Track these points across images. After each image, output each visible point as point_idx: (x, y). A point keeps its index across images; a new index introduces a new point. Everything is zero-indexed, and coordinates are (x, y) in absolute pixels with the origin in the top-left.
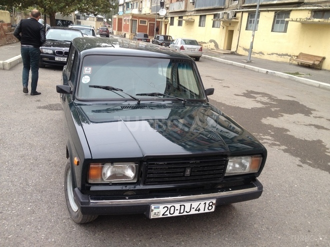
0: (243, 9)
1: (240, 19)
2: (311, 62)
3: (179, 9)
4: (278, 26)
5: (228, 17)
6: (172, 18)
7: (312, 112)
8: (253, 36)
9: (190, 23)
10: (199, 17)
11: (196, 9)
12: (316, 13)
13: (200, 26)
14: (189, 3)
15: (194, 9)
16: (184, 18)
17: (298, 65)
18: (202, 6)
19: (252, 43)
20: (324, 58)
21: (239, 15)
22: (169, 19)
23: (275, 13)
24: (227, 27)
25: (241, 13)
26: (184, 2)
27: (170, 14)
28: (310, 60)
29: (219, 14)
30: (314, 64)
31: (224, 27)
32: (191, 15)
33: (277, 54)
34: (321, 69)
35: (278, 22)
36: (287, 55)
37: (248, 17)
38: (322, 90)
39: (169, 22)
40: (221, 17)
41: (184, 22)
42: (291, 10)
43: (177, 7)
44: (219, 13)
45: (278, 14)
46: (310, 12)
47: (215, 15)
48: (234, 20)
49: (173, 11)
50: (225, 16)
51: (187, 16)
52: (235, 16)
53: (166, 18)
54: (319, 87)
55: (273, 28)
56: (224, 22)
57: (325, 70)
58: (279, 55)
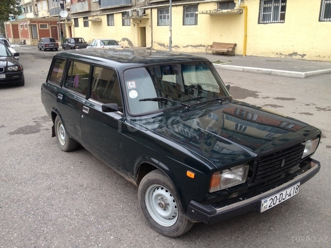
0: (151, 5)
1: (150, 16)
2: (225, 50)
3: (82, 9)
4: (188, 20)
5: (138, 15)
6: (76, 20)
7: (257, 94)
8: (171, 31)
9: (98, 23)
10: (106, 17)
11: (101, 8)
12: (222, 5)
13: (108, 25)
14: (92, 3)
15: (99, 9)
16: (90, 18)
17: (213, 54)
18: (108, 6)
19: (171, 38)
20: (235, 45)
21: (148, 12)
22: (73, 20)
23: (184, 7)
24: (138, 24)
25: (150, 10)
26: (86, 2)
27: (72, 16)
28: (223, 48)
29: (128, 12)
30: (228, 51)
31: (134, 25)
32: (96, 15)
33: (192, 46)
34: (234, 55)
35: (187, 16)
36: (201, 46)
37: (158, 13)
38: (247, 74)
39: (73, 24)
40: (130, 15)
41: (90, 23)
42: (198, 4)
43: (79, 7)
44: (127, 10)
45: (186, 8)
46: (216, 4)
47: (123, 14)
48: (144, 17)
49: (76, 12)
50: (135, 14)
51: (93, 16)
52: (144, 13)
53: (69, 20)
54: (243, 71)
55: (183, 22)
56: (133, 19)
57: (238, 55)
58: (194, 46)
